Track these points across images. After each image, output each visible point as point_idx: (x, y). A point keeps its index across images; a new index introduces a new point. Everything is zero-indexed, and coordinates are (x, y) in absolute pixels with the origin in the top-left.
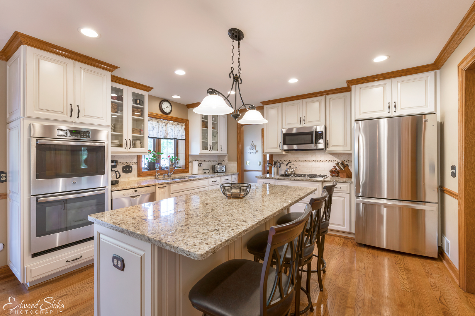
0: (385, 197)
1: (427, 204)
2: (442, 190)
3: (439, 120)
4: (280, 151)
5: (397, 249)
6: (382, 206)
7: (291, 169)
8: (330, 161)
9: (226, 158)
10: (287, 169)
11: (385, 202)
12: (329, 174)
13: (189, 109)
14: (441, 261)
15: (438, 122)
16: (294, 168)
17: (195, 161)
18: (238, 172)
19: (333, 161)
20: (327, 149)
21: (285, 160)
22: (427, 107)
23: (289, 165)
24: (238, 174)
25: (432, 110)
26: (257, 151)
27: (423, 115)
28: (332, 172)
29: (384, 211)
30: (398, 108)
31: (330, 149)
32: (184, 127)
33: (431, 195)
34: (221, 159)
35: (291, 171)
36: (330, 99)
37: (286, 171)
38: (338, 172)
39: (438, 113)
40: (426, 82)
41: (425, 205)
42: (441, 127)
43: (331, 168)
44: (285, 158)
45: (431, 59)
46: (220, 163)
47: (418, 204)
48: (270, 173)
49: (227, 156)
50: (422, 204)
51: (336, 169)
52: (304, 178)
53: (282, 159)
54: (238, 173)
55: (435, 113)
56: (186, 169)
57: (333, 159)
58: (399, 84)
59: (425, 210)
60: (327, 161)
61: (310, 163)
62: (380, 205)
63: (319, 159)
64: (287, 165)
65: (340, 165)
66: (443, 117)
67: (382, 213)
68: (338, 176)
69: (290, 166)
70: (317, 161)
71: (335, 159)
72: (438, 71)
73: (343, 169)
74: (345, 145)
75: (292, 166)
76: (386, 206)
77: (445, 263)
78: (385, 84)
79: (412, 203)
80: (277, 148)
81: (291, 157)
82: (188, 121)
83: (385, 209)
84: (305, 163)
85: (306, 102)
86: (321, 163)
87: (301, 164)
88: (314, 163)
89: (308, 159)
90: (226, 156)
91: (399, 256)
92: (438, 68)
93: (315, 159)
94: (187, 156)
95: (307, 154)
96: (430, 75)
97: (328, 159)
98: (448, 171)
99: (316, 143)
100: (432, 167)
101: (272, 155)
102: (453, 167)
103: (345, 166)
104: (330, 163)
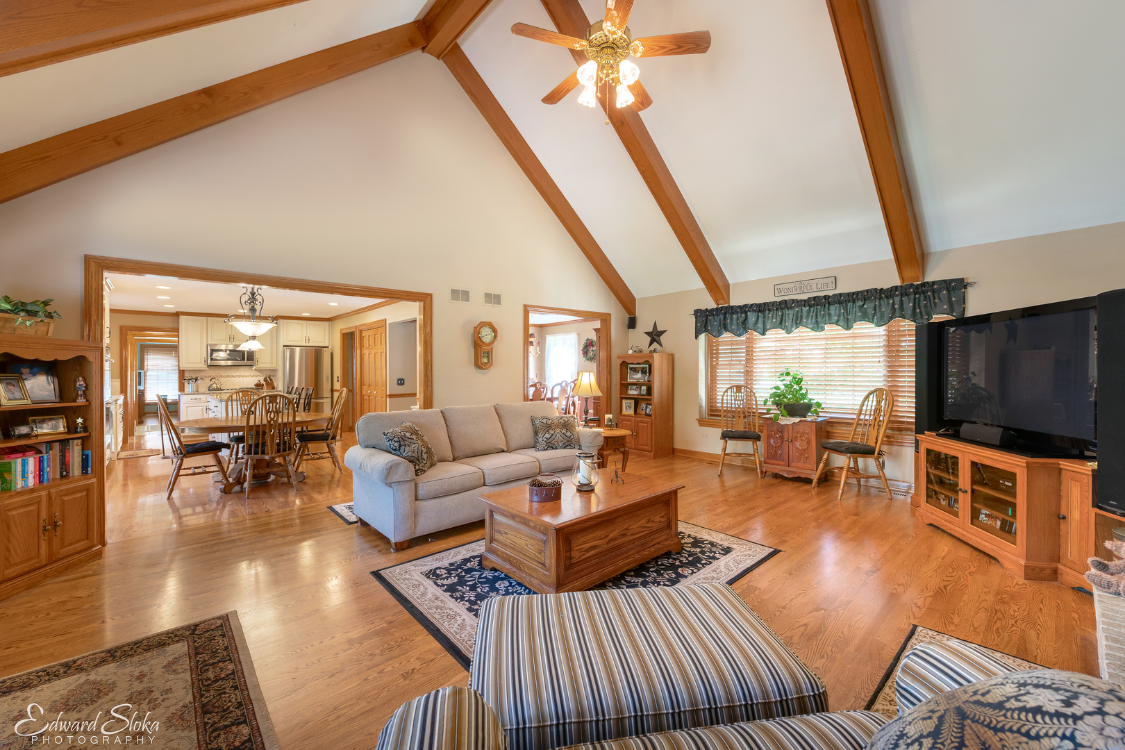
2: (332, 390)
7: (216, 384)
8: (254, 376)
10: (212, 384)
15: (330, 352)
16: (220, 384)
20: (255, 366)
22: (324, 342)
25: (327, 345)
27: (322, 348)
28: (256, 385)
30: (308, 341)
31: (259, 365)
35: (217, 387)
37: (210, 387)
38: (263, 385)
39: (331, 347)
40: (326, 327)
41: (323, 399)
42: (332, 355)
43: (256, 382)
44: (202, 374)
50: (321, 399)
51: (261, 383)
53: (199, 375)
55: (328, 347)
57: (256, 375)
58: (311, 325)
59: (322, 402)
60: (251, 376)
61: (233, 379)
63: (243, 374)
64: (209, 381)
65: (266, 379)
68: (263, 388)
69: (214, 382)
71: (258, 374)
73: (270, 382)
74: (271, 363)
75: (217, 382)
78: (303, 324)
79: (315, 399)
80: (200, 363)
81: (213, 373)
84: (228, 379)
86: (244, 378)
88: (237, 378)
89: (231, 375)
93: (238, 375)
95: (229, 370)
96: (327, 323)
97: (252, 374)
98: (335, 379)
99: (248, 360)
100: (327, 378)
101: (183, 371)
102: (338, 377)
103: (271, 380)
104: (254, 378)
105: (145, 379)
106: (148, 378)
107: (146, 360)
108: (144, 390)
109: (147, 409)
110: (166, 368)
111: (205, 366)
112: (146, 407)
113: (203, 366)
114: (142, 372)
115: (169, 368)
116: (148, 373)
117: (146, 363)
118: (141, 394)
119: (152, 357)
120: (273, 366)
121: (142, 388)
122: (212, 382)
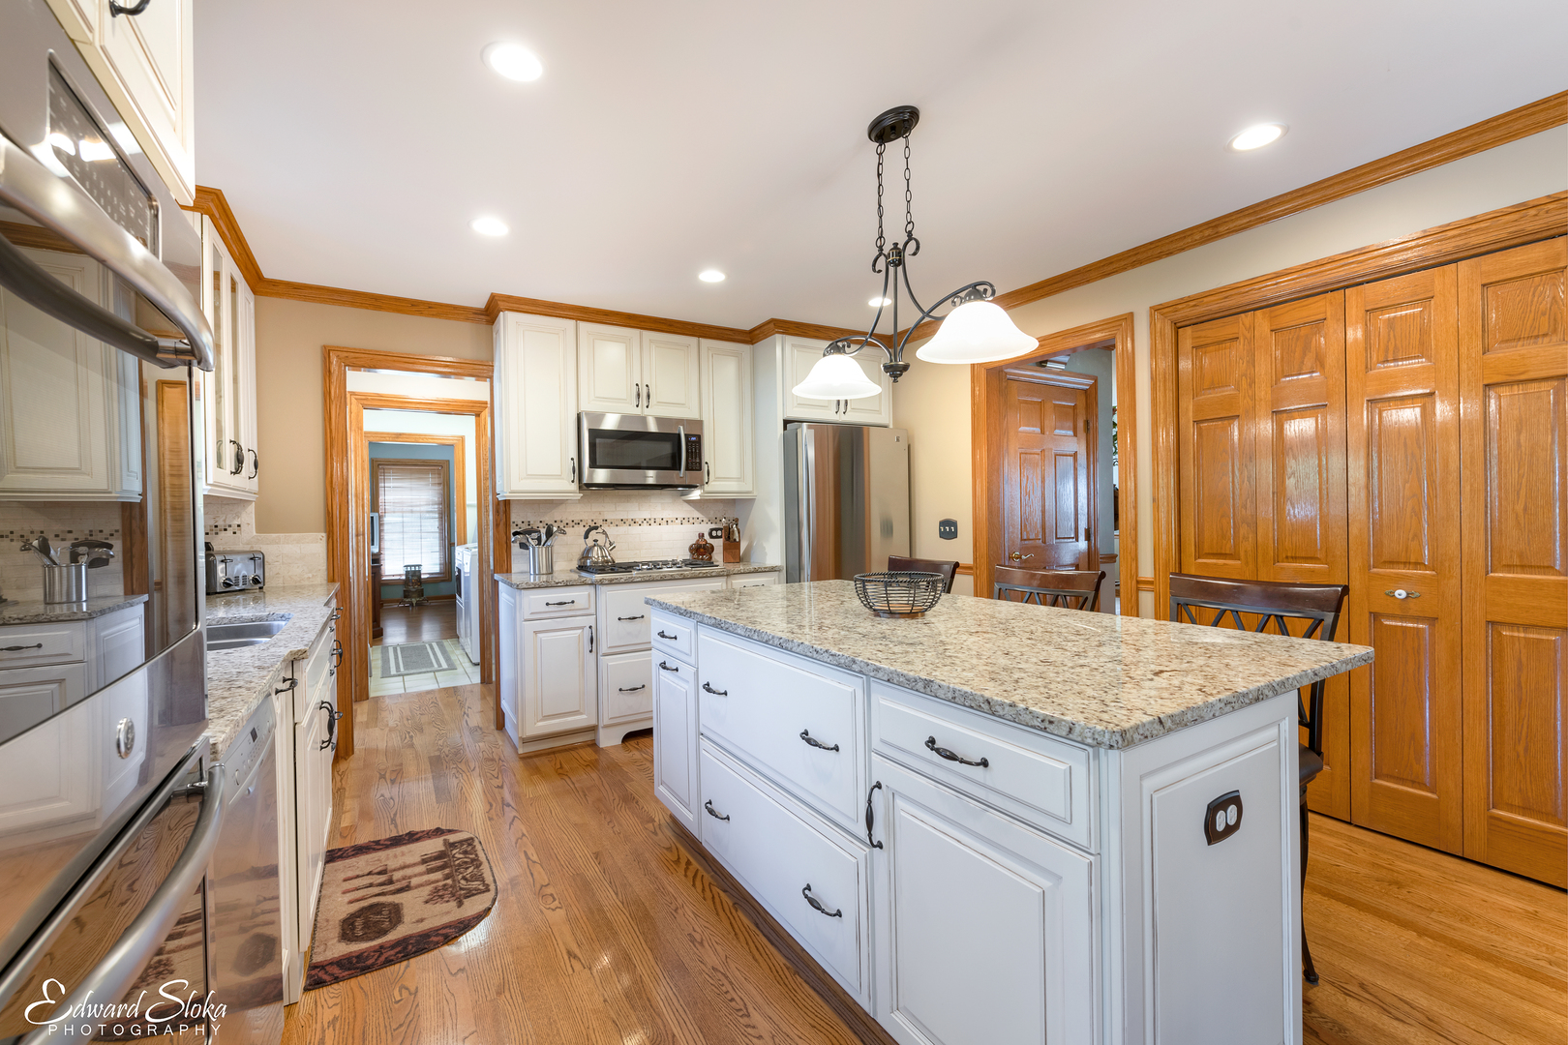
7: (601, 548)
8: (686, 519)
9: (248, 517)
10: (589, 550)
12: (690, 561)
16: (607, 545)
19: (691, 520)
21: (558, 519)
23: (593, 534)
28: (691, 551)
31: (713, 486)
35: (603, 557)
43: (693, 539)
44: (556, 515)
49: (252, 508)
51: (705, 542)
52: (655, 573)
57: (691, 516)
60: (679, 521)
61: (635, 529)
63: (658, 516)
64: (585, 537)
69: (596, 541)
70: (653, 521)
71: (697, 514)
74: (741, 479)
80: (558, 476)
86: (664, 526)
88: (645, 526)
89: (631, 516)
90: (248, 504)
93: (647, 517)
95: (628, 502)
97: (680, 516)
99: (687, 469)
101: (507, 503)
102: (947, 523)
104: (687, 526)
105: (380, 531)
106: (386, 528)
107: (381, 492)
108: (379, 554)
109: (386, 593)
110: (418, 509)
111: (574, 487)
112: (382, 589)
113: (567, 486)
114: (375, 515)
115: (423, 509)
116: (387, 519)
117: (381, 498)
118: (376, 560)
119: (391, 485)
121: (376, 550)
122: (590, 542)
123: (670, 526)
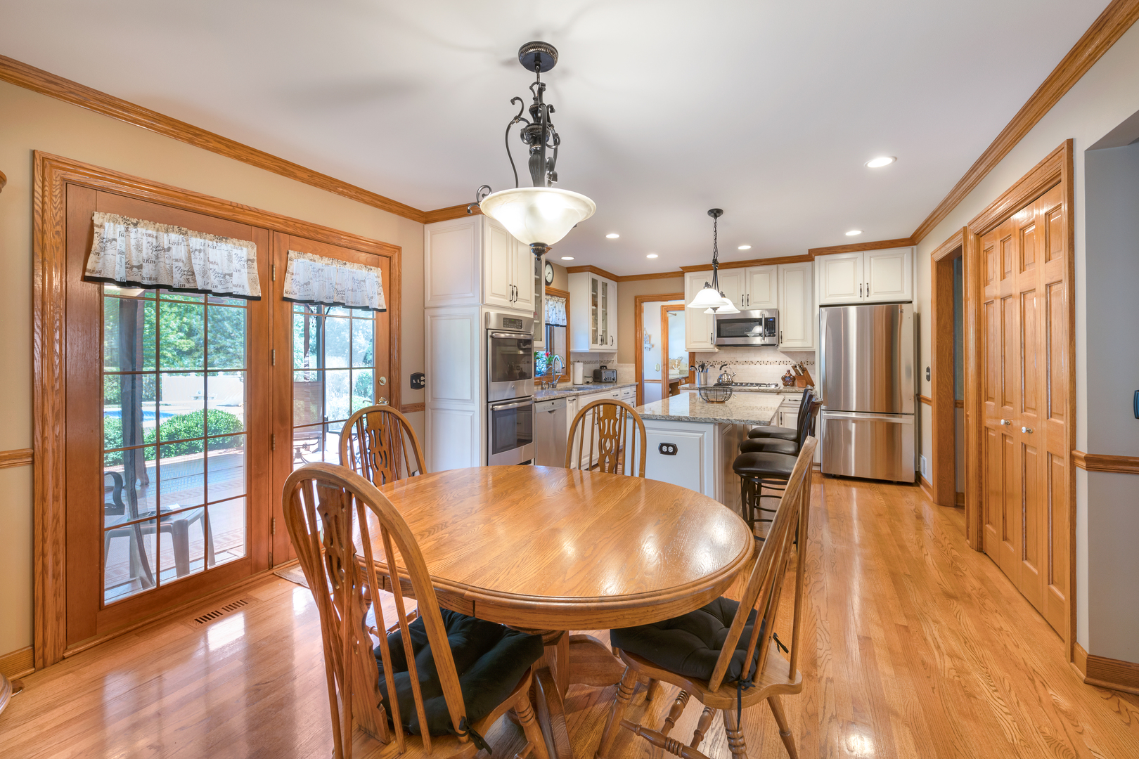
0: (854, 410)
1: (904, 416)
2: (919, 399)
3: (916, 310)
4: (712, 346)
5: (868, 476)
6: (850, 421)
7: (727, 375)
8: (783, 362)
9: (615, 358)
10: (722, 375)
11: (854, 415)
12: (781, 384)
13: (569, 274)
14: (919, 486)
15: (914, 314)
16: (732, 374)
17: (579, 362)
18: (636, 381)
19: (786, 362)
20: (781, 345)
22: (903, 292)
23: (724, 368)
24: (637, 385)
25: (908, 298)
26: (653, 346)
27: (899, 305)
28: (784, 379)
29: (853, 427)
30: (872, 291)
31: (785, 344)
32: (564, 304)
33: (908, 405)
34: (606, 360)
35: (728, 379)
36: (784, 270)
37: (720, 379)
38: (794, 379)
39: (915, 303)
40: (902, 259)
41: (901, 417)
42: (918, 319)
43: (784, 373)
44: (715, 358)
45: (907, 232)
46: (604, 366)
47: (894, 417)
48: (691, 383)
49: (616, 355)
50: (899, 417)
51: (791, 375)
53: (710, 360)
54: (637, 383)
55: (911, 302)
56: (567, 374)
57: (786, 360)
58: (872, 259)
59: (901, 424)
60: (778, 363)
61: (753, 366)
62: (846, 420)
63: (766, 360)
64: (721, 369)
65: (798, 368)
66: (919, 308)
67: (850, 429)
68: (793, 385)
69: (725, 371)
70: (762, 362)
71: (789, 359)
72: (915, 247)
73: (802, 374)
74: (803, 340)
75: (728, 371)
76: (855, 420)
77: (922, 487)
78: (857, 258)
79: (887, 416)
80: (706, 342)
81: (725, 356)
82: (569, 293)
83: (854, 425)
84: (746, 366)
85: (751, 272)
86: (769, 366)
87: (739, 367)
88: (758, 365)
89: (750, 360)
90: (614, 353)
91: (874, 485)
92: (915, 244)
93: (759, 360)
94: (568, 353)
96: (906, 251)
97: (779, 360)
98: (924, 374)
100: (908, 370)
101: (694, 353)
102: (928, 370)
103: (804, 370)
104: (782, 365)
113: (708, 346)
120: (807, 345)
122: (723, 371)
123: (772, 366)
